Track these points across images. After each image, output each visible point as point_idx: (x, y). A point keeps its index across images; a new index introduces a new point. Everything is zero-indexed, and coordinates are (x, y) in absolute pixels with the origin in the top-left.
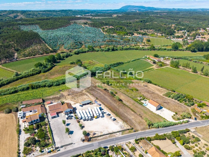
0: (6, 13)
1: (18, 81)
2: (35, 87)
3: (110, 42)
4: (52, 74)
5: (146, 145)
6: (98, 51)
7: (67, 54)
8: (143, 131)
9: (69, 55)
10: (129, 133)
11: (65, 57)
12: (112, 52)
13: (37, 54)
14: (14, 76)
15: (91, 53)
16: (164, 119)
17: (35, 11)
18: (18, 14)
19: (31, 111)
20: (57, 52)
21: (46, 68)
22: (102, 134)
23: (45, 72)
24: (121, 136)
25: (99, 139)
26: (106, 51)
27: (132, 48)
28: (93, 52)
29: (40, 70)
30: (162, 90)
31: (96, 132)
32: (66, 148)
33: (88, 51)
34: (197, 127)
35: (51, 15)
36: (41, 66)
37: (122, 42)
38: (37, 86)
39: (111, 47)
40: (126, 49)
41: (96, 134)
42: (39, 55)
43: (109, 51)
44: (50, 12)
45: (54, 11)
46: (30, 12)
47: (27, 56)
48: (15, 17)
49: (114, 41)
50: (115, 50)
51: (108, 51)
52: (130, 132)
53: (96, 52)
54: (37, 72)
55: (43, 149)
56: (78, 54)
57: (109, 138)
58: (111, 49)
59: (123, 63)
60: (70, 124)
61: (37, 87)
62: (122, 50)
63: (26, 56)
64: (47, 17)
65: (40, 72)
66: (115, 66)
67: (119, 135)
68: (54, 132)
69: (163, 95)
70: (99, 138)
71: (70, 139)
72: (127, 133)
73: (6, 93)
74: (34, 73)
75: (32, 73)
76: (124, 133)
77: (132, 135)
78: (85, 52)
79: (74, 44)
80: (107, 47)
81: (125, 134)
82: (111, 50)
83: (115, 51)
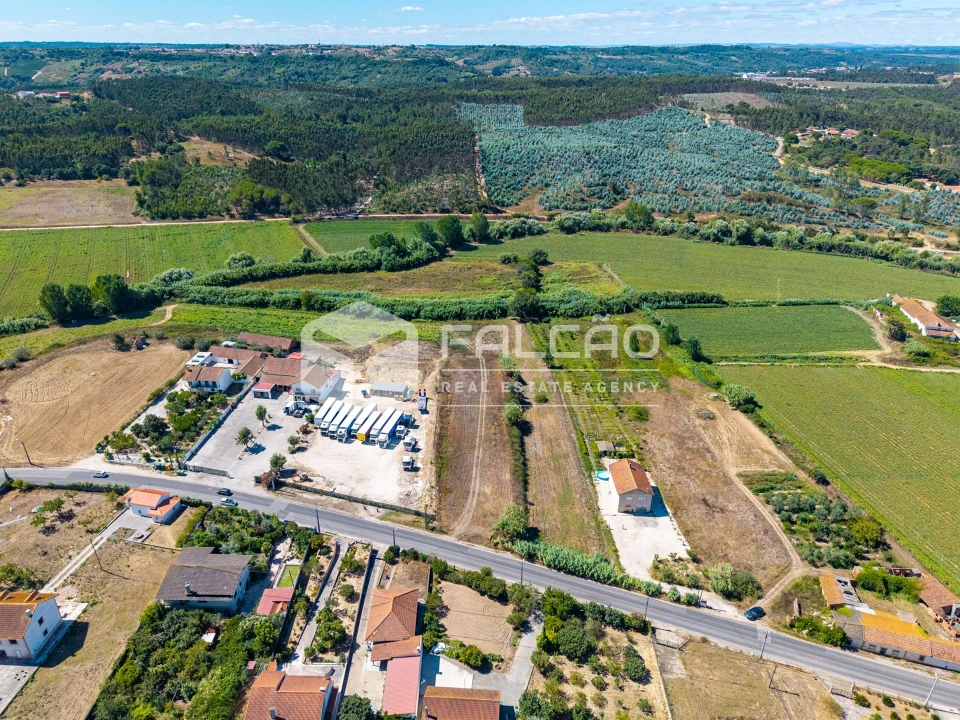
0: (476, 56)
1: (298, 278)
2: (317, 306)
3: (760, 200)
4: (404, 283)
5: (411, 579)
6: (666, 234)
7: (525, 223)
8: (460, 543)
9: (530, 228)
10: (406, 524)
11: (506, 234)
12: (738, 248)
13: (430, 209)
14: (297, 261)
15: (630, 234)
16: (616, 551)
17: (584, 49)
18: (514, 61)
19: (230, 361)
20: (501, 212)
21: (402, 257)
22: (326, 489)
23: (392, 269)
24: (373, 520)
25: (300, 499)
26: (708, 238)
27: (858, 249)
28: (643, 235)
29: (379, 260)
30: (766, 457)
31: (319, 476)
32: (201, 478)
33: (623, 225)
34: (711, 639)
35: (641, 68)
36: (389, 246)
37: (828, 211)
38: (322, 303)
39: (739, 224)
40: (820, 248)
41: (311, 481)
42: (435, 211)
43: (721, 241)
44: (645, 56)
45: (663, 50)
46: (565, 53)
47: (395, 211)
48: (497, 71)
49: (781, 201)
50: (756, 240)
51: (714, 240)
52: (413, 524)
53: (654, 236)
54: (368, 262)
55: (157, 456)
56: (569, 230)
57: (330, 509)
58: (734, 233)
59: (725, 303)
60: (279, 428)
61: (324, 309)
62: (795, 248)
63: (392, 211)
64: (619, 74)
65: (378, 267)
66: (667, 307)
67: (370, 515)
68: (220, 431)
69: (739, 475)
70: (307, 496)
71: (237, 461)
72: (399, 522)
73: (236, 300)
74: (357, 263)
75: (348, 263)
76: (393, 517)
77: (413, 534)
78: (607, 228)
79: (585, 189)
80: (720, 223)
81: (394, 521)
82: (734, 239)
83: (753, 244)
